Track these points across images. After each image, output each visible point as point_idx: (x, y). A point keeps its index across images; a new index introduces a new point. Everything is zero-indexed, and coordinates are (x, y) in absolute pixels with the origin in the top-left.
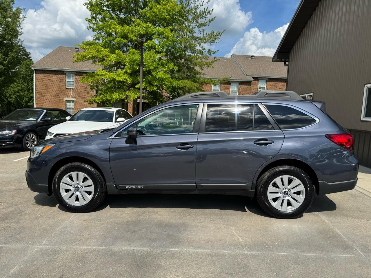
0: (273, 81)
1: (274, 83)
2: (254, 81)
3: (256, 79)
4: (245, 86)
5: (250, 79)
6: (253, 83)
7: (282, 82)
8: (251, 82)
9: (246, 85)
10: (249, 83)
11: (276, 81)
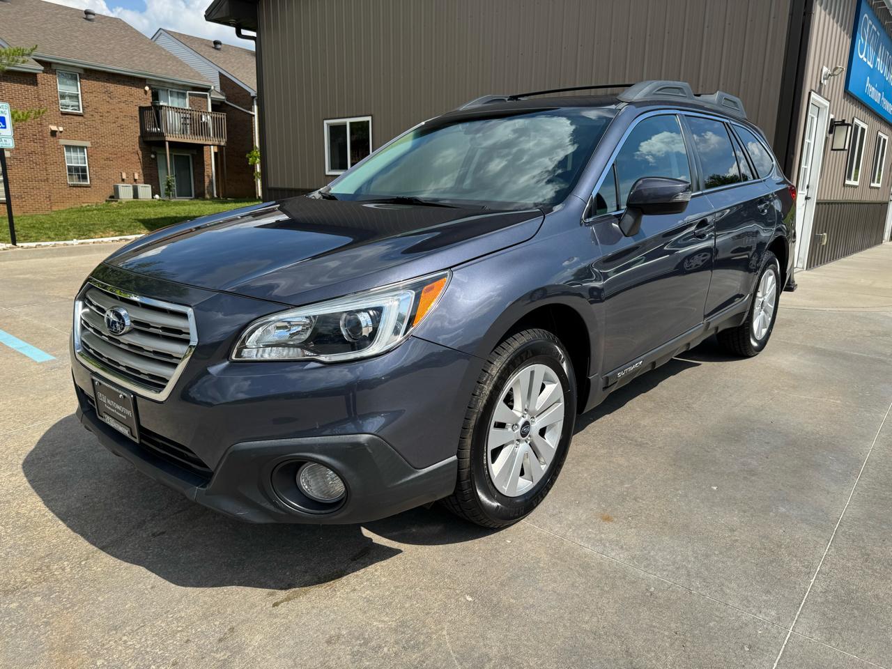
0: (97, 79)
1: (103, 84)
2: (44, 72)
3: (48, 66)
4: (17, 86)
5: (31, 66)
6: (41, 77)
7: (124, 85)
8: (35, 75)
9: (20, 83)
10: (29, 78)
11: (108, 81)
